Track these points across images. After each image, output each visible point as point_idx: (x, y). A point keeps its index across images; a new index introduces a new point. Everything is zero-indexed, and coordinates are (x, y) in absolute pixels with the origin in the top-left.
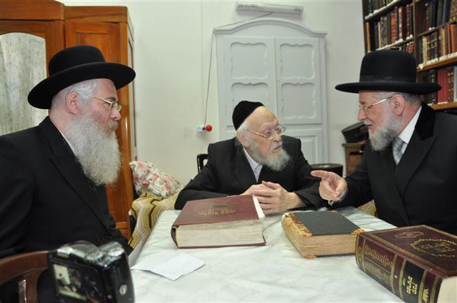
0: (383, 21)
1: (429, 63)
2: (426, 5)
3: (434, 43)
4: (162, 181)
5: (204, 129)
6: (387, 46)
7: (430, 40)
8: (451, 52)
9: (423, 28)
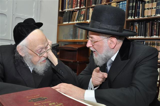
6: (70, 9)
9: (89, 4)
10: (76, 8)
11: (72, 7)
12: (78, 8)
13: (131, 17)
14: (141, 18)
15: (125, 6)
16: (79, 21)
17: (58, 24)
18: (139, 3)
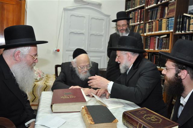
0: (133, 14)
1: (148, 33)
2: (149, 11)
4: (37, 73)
5: (56, 50)
7: (149, 25)
8: (156, 31)
10: (137, 23)
11: (134, 23)
12: (139, 23)
13: (179, 32)
14: (187, 32)
15: (173, 22)
18: (186, 19)
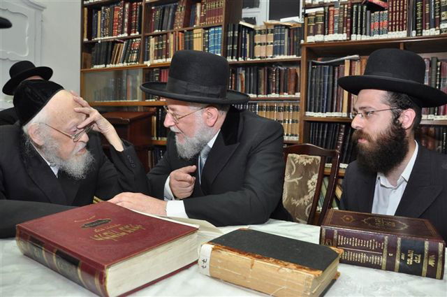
0: (105, 11)
1: (156, 62)
2: (153, 8)
3: (162, 45)
6: (107, 37)
7: (158, 41)
9: (149, 28)
10: (120, 36)
11: (111, 34)
12: (126, 35)
13: (232, 58)
14: (249, 59)
15: (220, 37)
16: (127, 62)
17: (81, 68)
18: (245, 32)
